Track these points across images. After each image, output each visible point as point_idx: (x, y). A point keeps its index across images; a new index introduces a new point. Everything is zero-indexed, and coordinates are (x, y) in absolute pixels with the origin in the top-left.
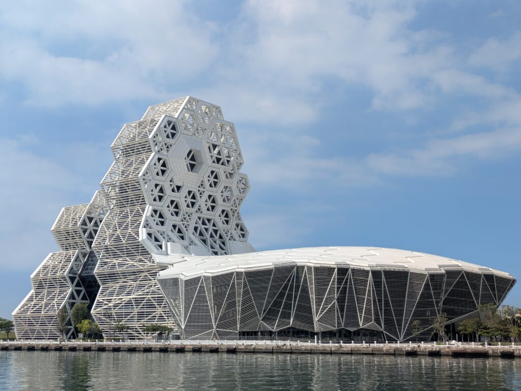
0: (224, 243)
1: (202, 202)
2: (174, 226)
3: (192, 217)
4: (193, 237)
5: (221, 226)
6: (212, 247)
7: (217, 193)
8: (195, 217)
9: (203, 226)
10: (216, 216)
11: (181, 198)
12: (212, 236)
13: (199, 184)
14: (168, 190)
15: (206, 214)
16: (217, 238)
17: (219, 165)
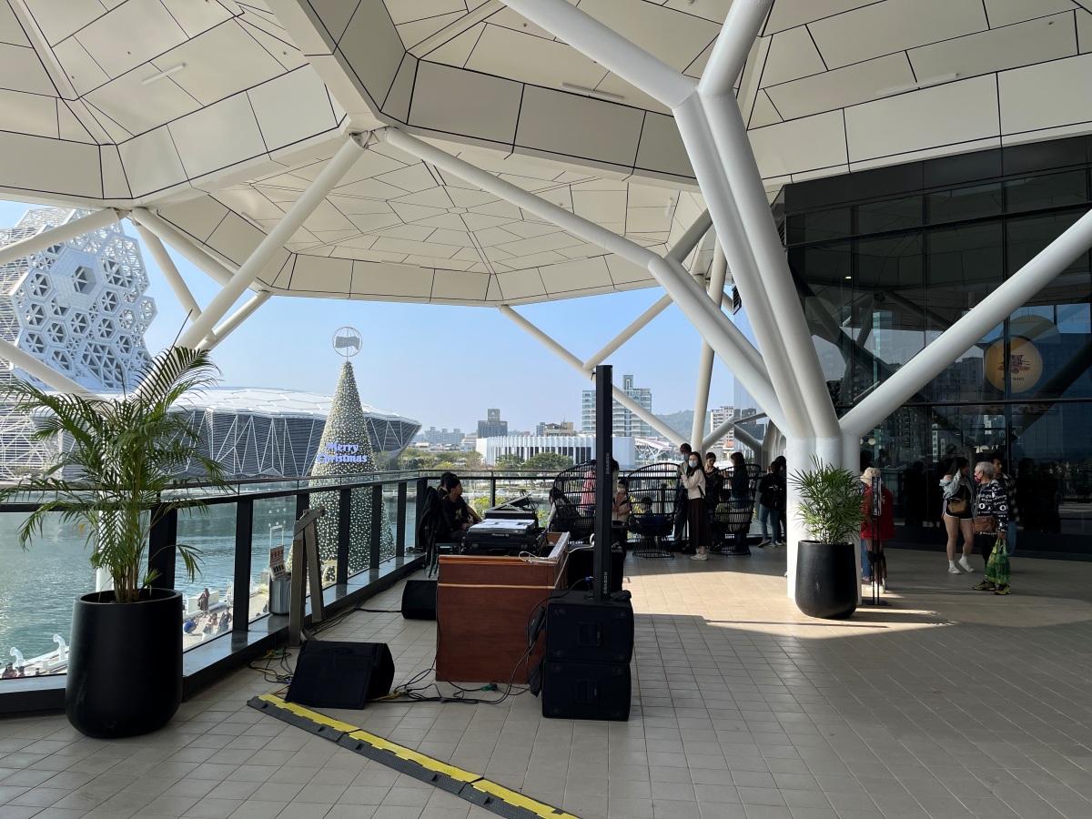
0: (121, 374)
1: (94, 327)
2: (57, 354)
3: (80, 343)
4: (81, 367)
5: (119, 355)
6: (106, 378)
7: (112, 316)
8: (84, 344)
9: (95, 354)
10: (113, 344)
11: (67, 321)
12: (106, 365)
13: (91, 306)
14: (49, 312)
15: (99, 341)
16: (113, 367)
17: (118, 286)
